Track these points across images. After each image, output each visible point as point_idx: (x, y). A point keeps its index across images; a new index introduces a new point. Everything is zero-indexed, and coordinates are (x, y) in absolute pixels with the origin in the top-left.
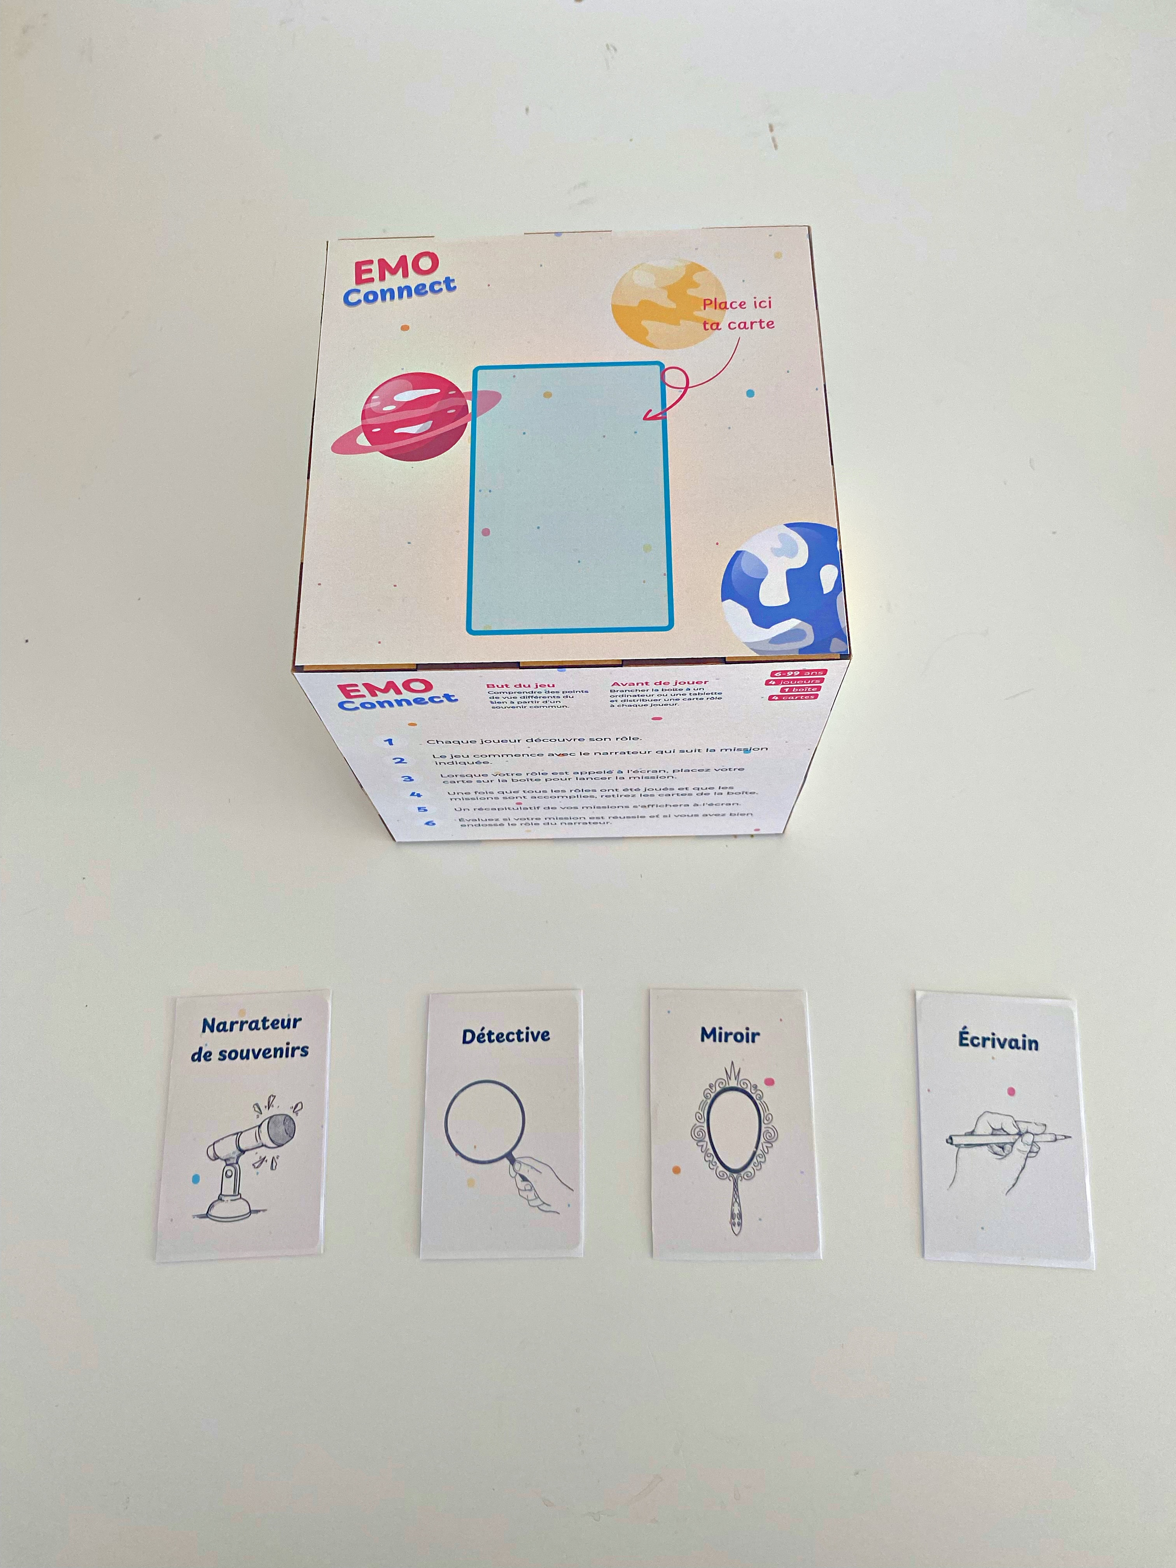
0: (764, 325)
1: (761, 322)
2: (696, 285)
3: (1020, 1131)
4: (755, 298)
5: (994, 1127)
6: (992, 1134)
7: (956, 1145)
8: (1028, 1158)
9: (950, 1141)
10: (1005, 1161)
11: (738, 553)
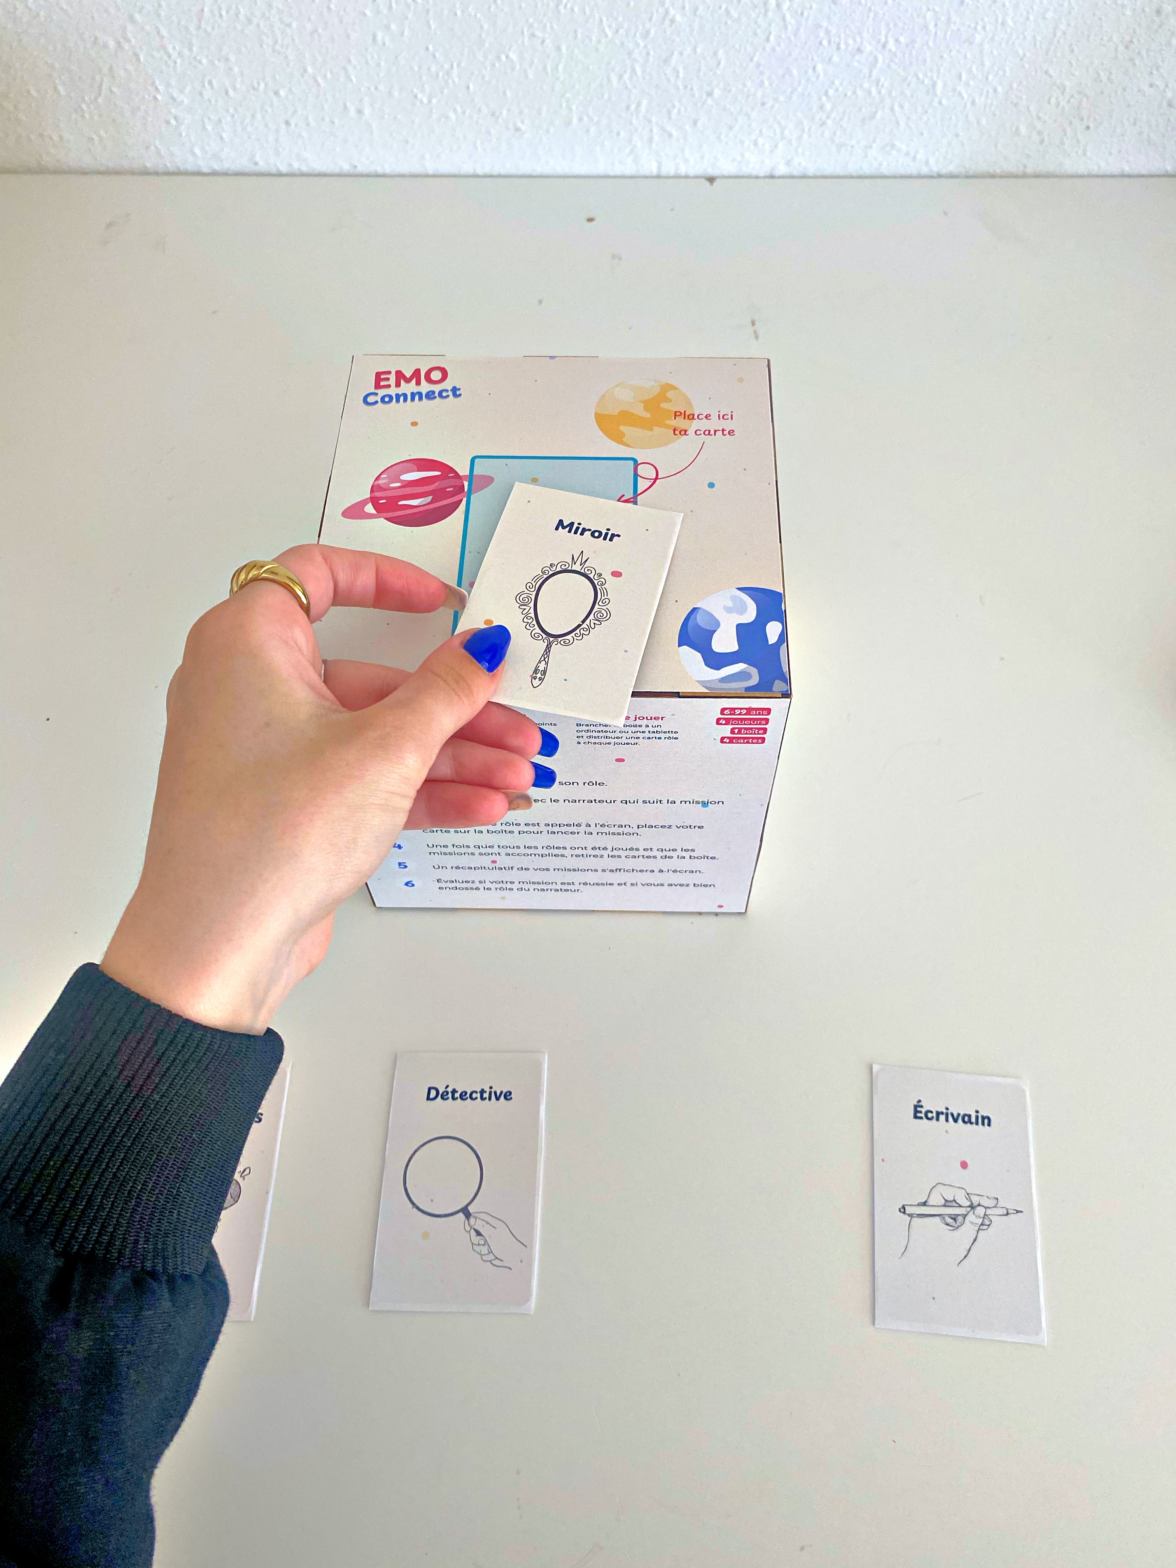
0: (725, 432)
1: (723, 430)
2: (669, 400)
3: (972, 1203)
4: (719, 412)
5: (946, 1198)
6: (945, 1206)
7: (909, 1215)
8: (980, 1231)
9: (903, 1210)
10: (956, 1233)
11: (694, 610)
